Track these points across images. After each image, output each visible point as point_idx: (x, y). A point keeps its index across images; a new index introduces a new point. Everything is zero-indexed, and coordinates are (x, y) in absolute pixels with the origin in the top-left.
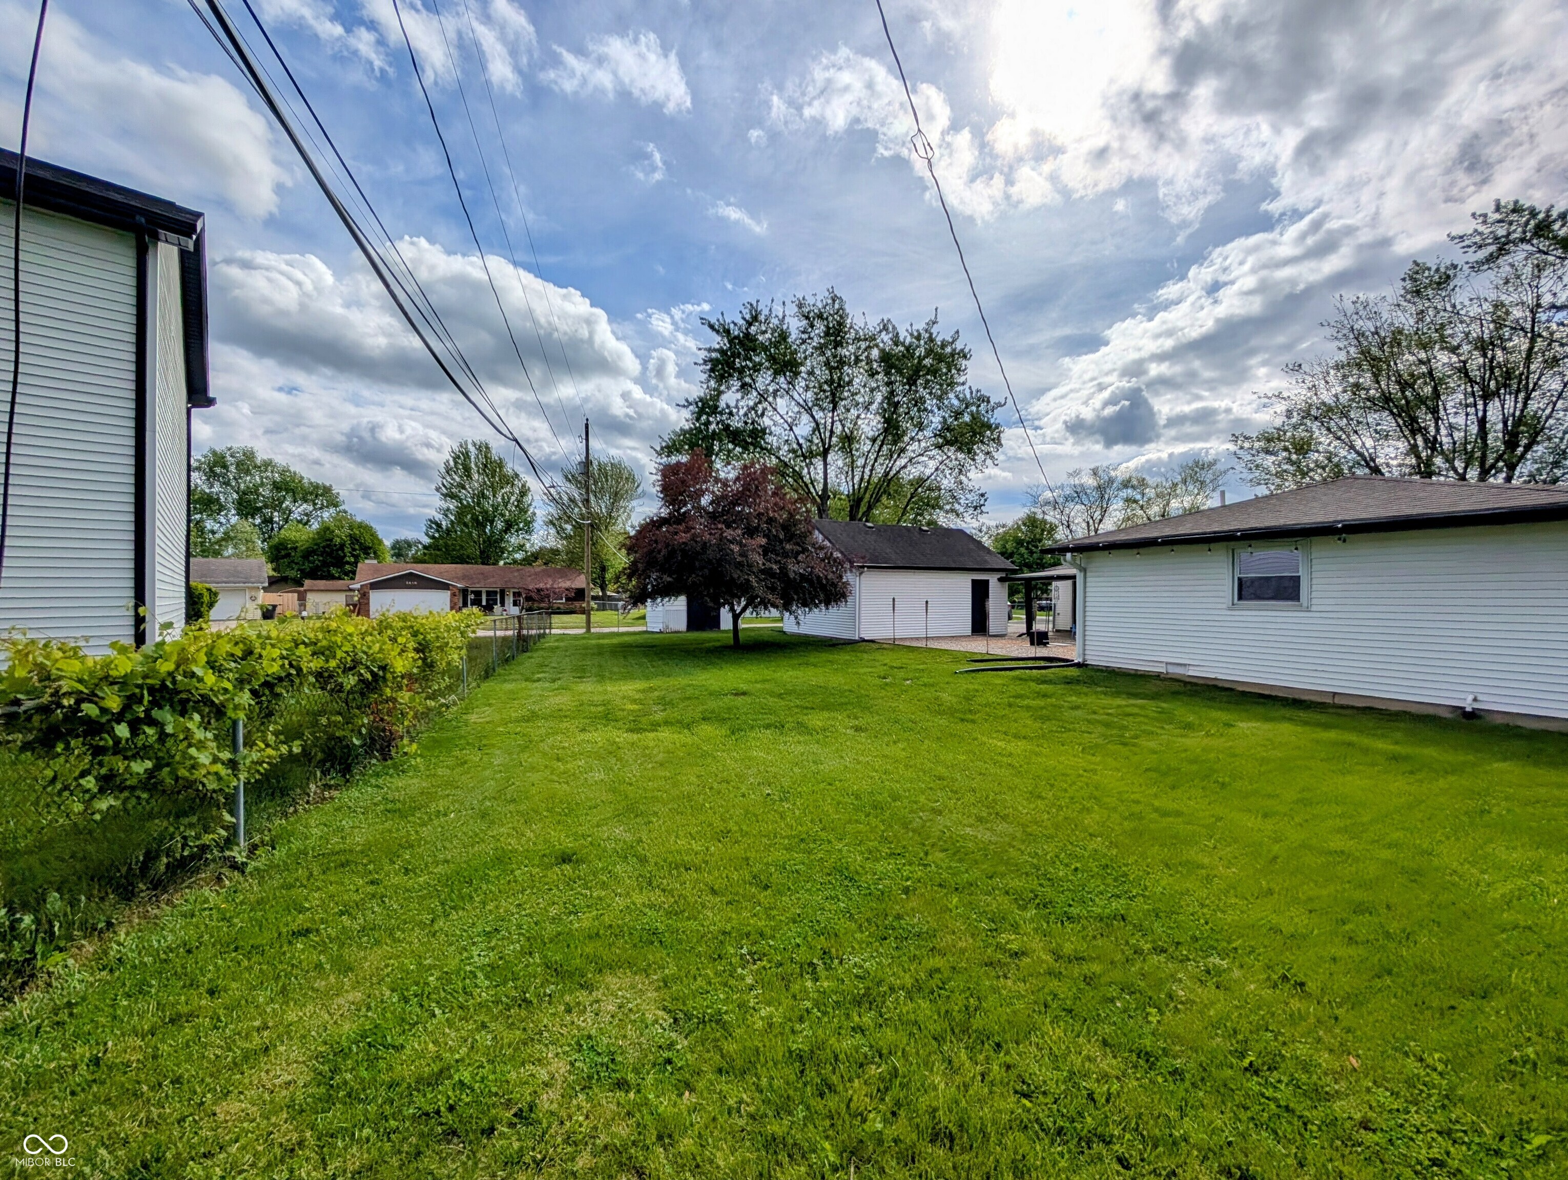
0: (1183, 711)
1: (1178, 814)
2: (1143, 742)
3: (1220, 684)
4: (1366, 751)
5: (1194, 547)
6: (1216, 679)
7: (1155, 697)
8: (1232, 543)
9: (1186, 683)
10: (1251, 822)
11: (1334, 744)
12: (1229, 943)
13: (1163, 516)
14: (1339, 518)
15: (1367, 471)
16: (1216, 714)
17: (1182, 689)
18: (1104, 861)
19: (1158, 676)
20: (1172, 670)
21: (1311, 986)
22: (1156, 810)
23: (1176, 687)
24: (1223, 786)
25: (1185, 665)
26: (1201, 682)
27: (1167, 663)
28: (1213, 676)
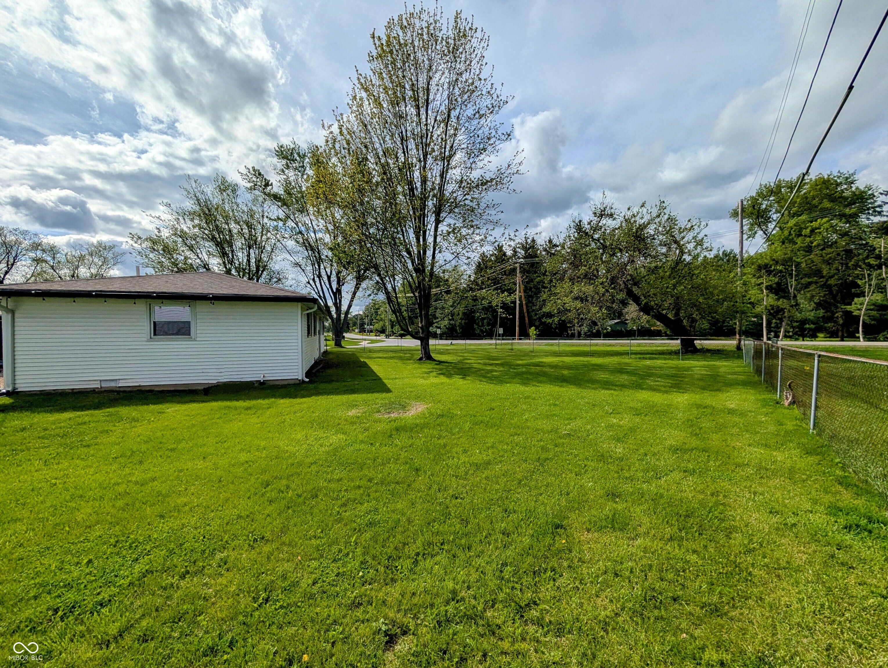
0: (124, 411)
1: (154, 479)
2: (104, 439)
3: (143, 389)
4: (236, 409)
5: (121, 300)
6: (140, 386)
7: (97, 407)
8: (148, 300)
9: (118, 392)
10: (200, 464)
11: (220, 408)
12: (222, 540)
13: (73, 276)
14: (210, 292)
15: (205, 270)
16: (152, 407)
17: (118, 396)
18: (112, 541)
19: (93, 391)
20: (105, 385)
21: (268, 535)
22: (136, 483)
23: (112, 396)
24: (173, 450)
25: (116, 380)
26: (129, 389)
27: (101, 381)
28: (137, 384)
